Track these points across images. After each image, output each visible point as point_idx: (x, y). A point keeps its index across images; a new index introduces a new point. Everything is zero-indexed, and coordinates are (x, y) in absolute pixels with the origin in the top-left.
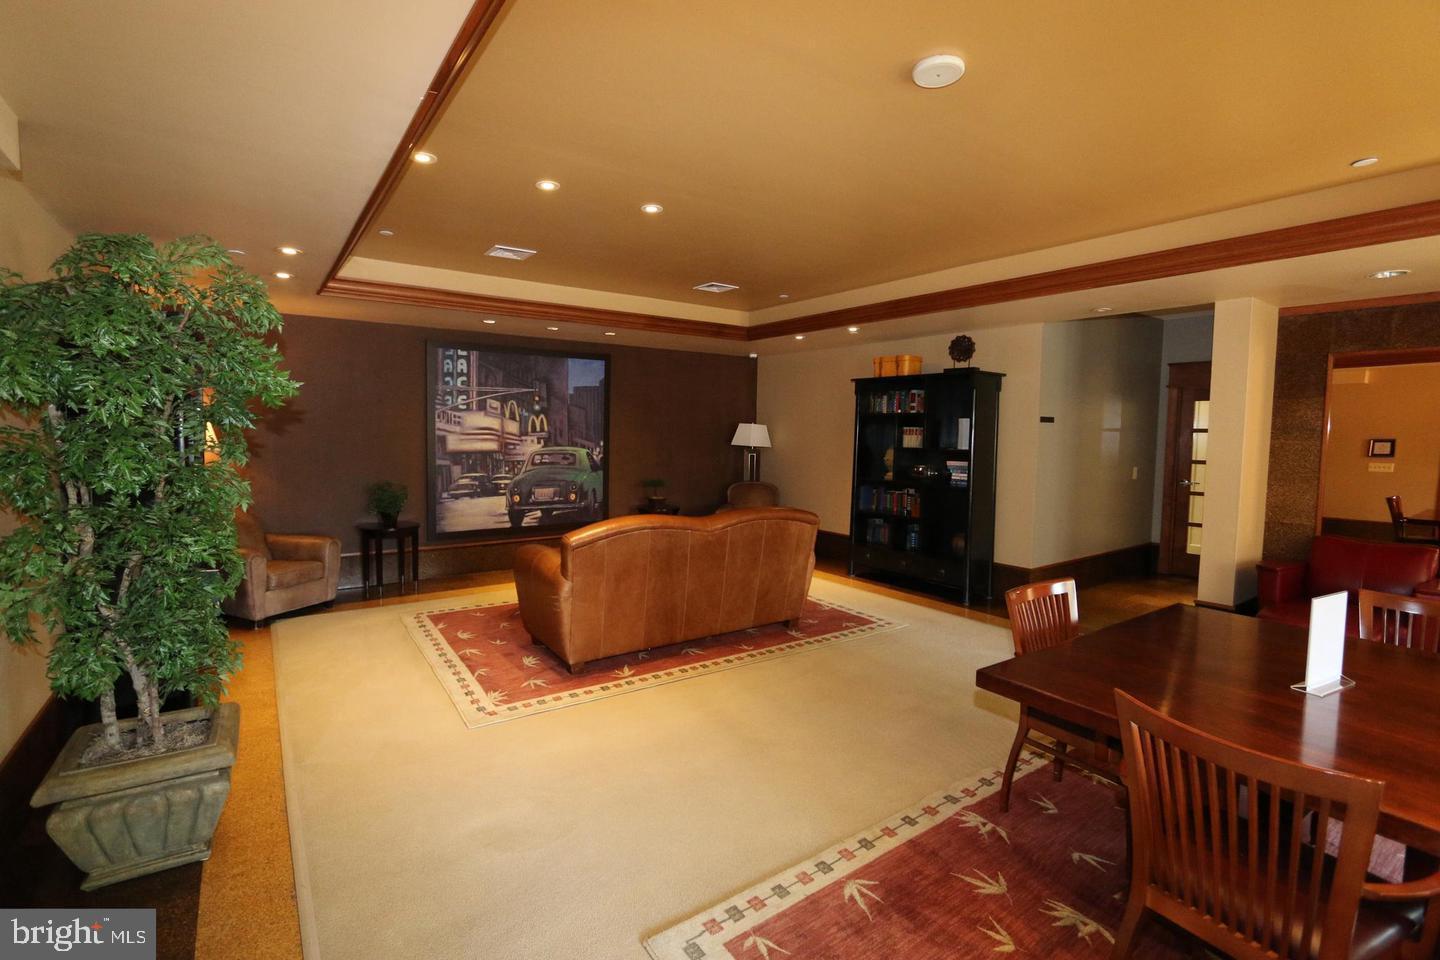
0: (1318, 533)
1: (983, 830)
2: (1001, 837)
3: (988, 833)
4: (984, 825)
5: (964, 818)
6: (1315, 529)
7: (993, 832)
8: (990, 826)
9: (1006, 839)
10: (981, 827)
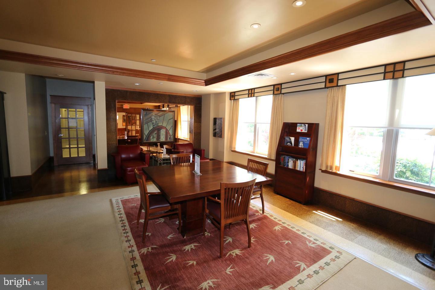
0: (117, 145)
1: (150, 250)
2: (155, 248)
3: (151, 250)
4: (148, 249)
5: (142, 252)
6: (116, 144)
7: (152, 249)
8: (150, 248)
9: (157, 247)
10: (148, 250)
